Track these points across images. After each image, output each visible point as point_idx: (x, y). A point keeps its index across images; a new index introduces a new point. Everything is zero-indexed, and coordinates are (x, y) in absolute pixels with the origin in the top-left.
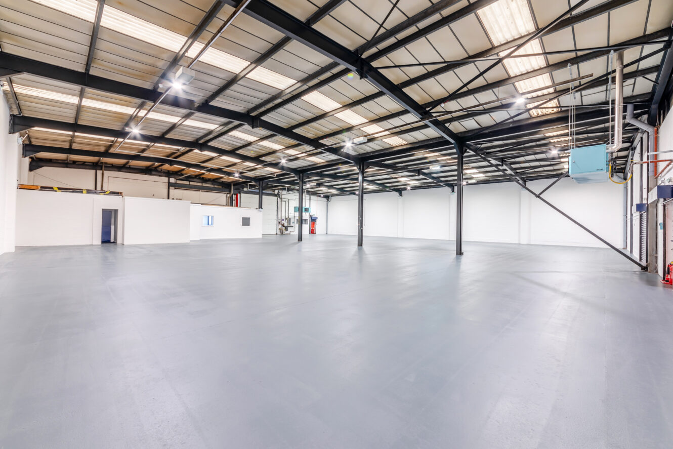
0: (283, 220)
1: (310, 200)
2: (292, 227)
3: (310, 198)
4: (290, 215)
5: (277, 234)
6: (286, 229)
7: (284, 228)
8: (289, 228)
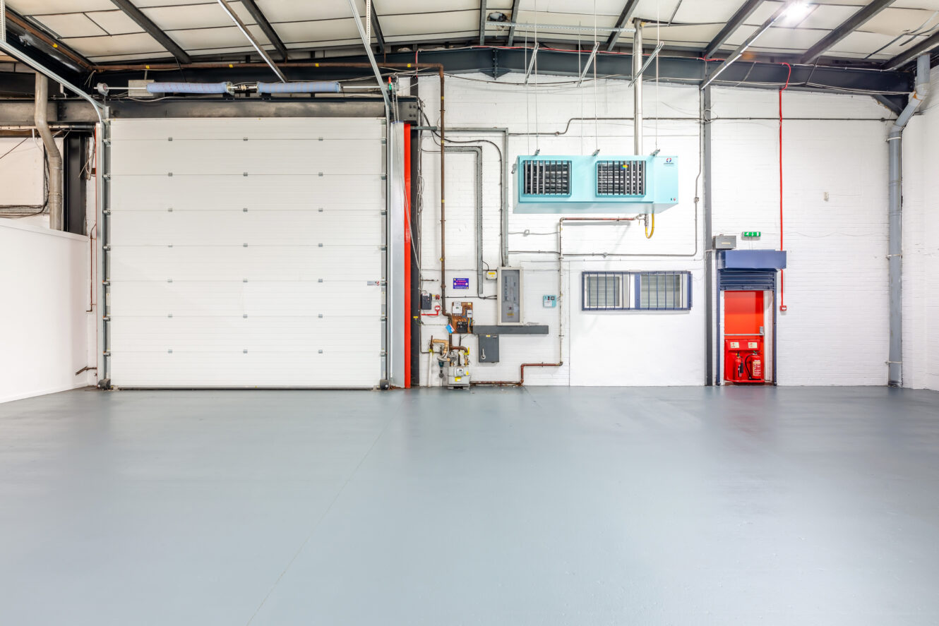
0: (461, 283)
1: (706, 122)
2: (543, 330)
3: (706, 105)
4: (514, 243)
5: (384, 387)
6: (489, 353)
7: (470, 341)
8: (505, 341)
